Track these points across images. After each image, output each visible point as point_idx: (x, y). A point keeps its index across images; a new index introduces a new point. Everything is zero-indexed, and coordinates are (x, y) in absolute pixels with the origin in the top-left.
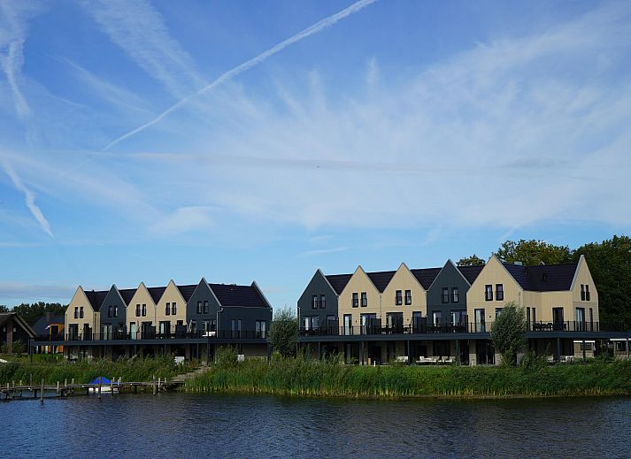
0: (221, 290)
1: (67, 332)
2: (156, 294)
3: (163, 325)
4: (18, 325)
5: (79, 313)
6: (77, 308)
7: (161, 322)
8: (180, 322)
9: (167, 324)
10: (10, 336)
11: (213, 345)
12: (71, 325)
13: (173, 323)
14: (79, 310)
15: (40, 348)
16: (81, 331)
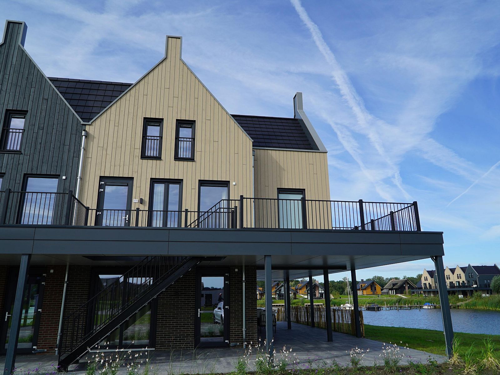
0: (476, 268)
1: (423, 286)
2: (453, 271)
3: (457, 283)
4: (409, 283)
5: (426, 279)
6: (425, 277)
7: (456, 282)
8: (463, 282)
9: (459, 282)
10: (407, 288)
11: (476, 290)
12: (424, 284)
13: (461, 282)
14: (426, 278)
15: (420, 292)
16: (428, 286)
